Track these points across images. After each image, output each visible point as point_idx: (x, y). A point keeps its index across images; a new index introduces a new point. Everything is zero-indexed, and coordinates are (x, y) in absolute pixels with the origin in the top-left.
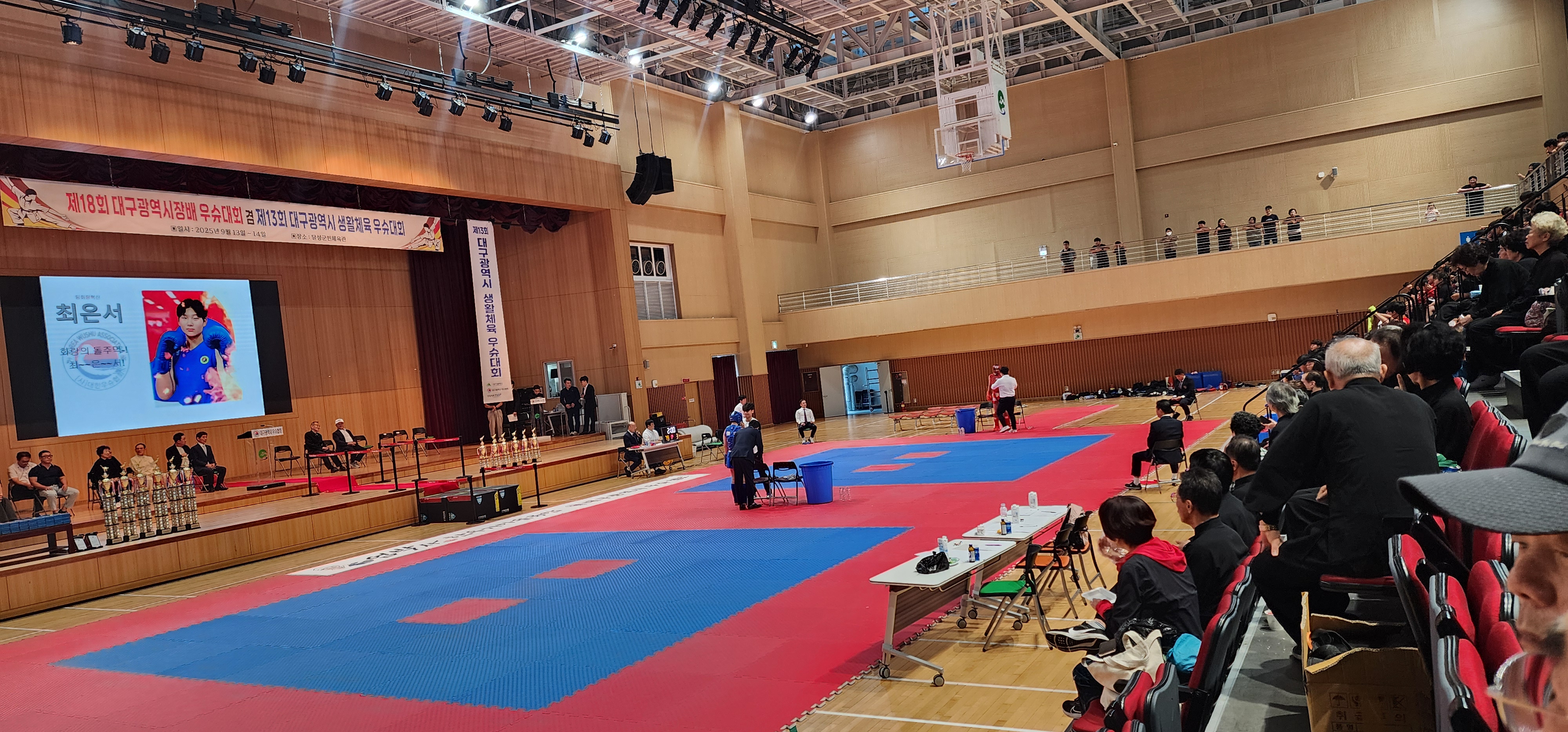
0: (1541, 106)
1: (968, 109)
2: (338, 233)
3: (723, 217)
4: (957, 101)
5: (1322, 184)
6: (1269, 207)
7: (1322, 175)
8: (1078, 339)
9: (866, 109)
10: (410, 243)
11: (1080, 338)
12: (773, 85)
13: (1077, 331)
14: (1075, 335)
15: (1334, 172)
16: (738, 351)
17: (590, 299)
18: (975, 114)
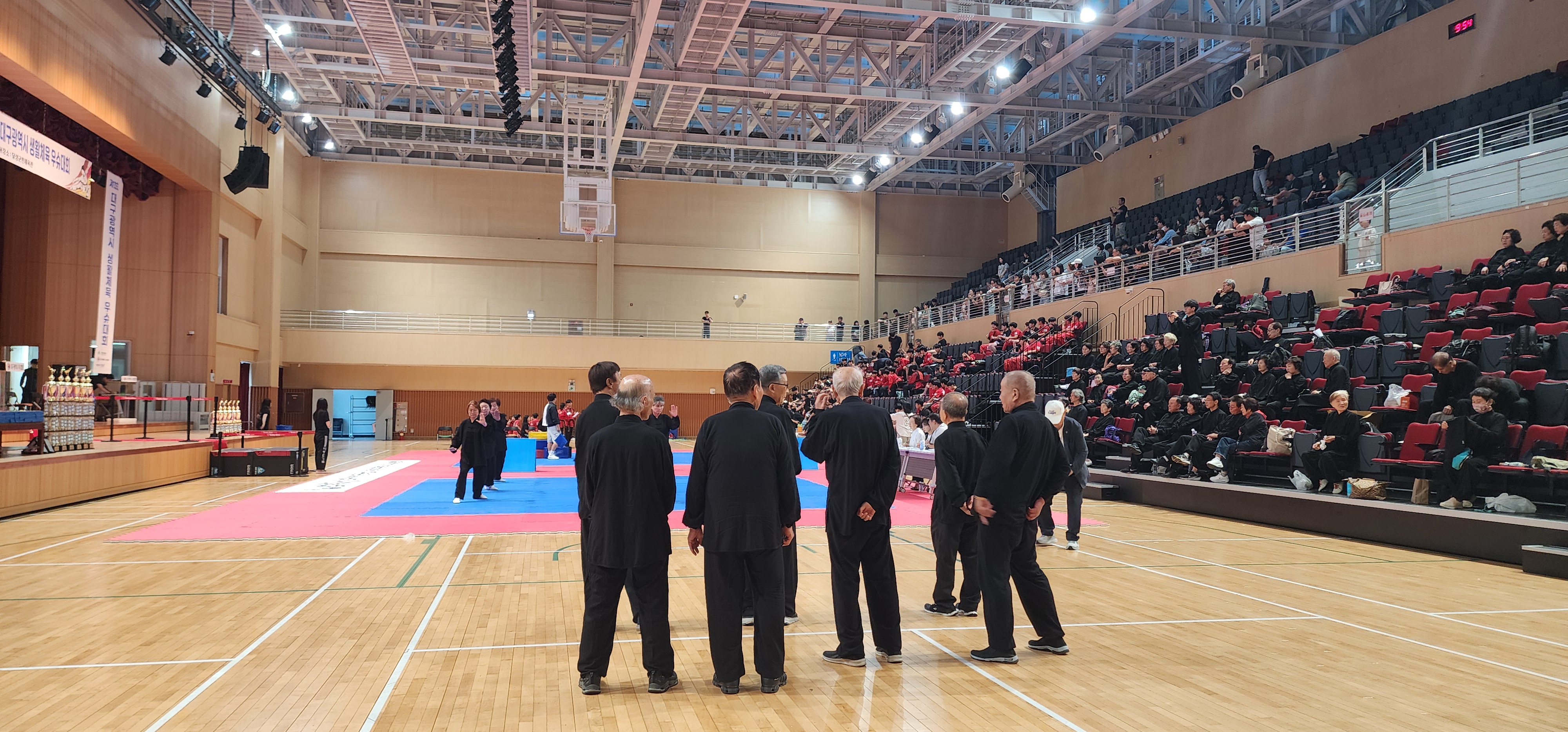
0: (858, 280)
1: (587, 193)
2: (27, 156)
3: (258, 221)
4: (580, 185)
5: (736, 303)
6: (707, 312)
7: (737, 297)
8: (572, 391)
9: (374, 152)
10: (71, 184)
11: (573, 390)
12: (337, 109)
13: (572, 384)
14: (570, 387)
15: (744, 297)
16: (255, 359)
17: (165, 279)
18: (594, 198)
